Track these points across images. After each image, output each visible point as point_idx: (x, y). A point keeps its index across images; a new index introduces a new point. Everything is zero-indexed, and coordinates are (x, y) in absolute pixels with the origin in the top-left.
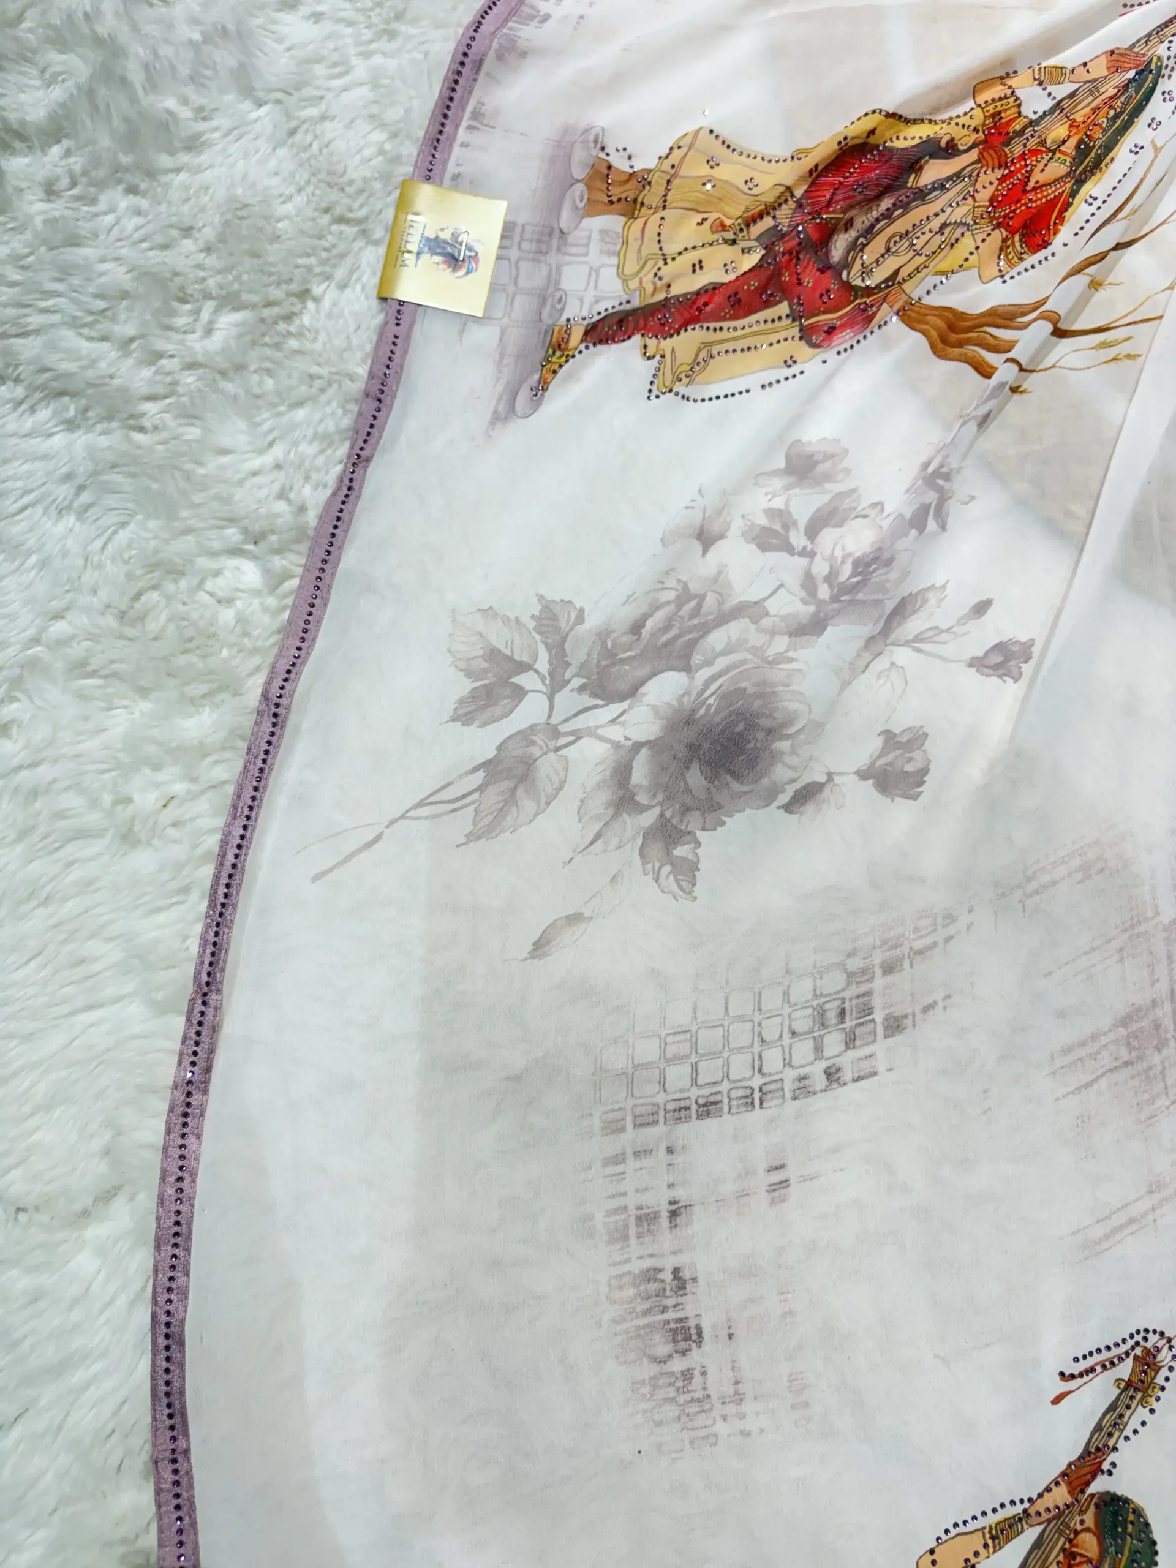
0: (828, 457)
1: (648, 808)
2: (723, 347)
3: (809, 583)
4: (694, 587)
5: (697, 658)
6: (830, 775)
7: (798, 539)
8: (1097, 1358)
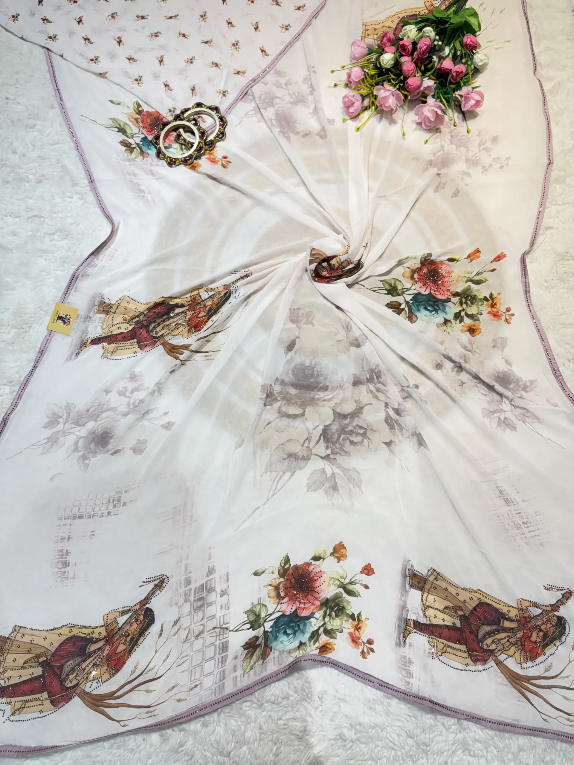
0: (138, 376)
1: (81, 451)
2: (120, 348)
3: (128, 404)
4: (103, 403)
5: (98, 419)
6: (123, 448)
7: (128, 394)
8: (152, 579)
